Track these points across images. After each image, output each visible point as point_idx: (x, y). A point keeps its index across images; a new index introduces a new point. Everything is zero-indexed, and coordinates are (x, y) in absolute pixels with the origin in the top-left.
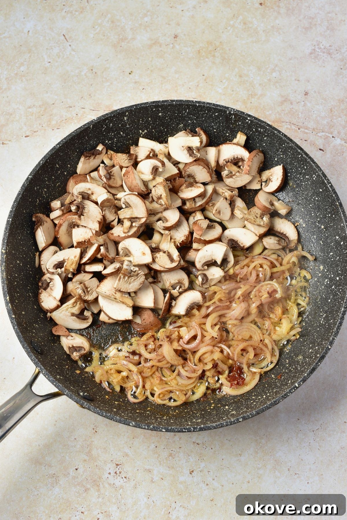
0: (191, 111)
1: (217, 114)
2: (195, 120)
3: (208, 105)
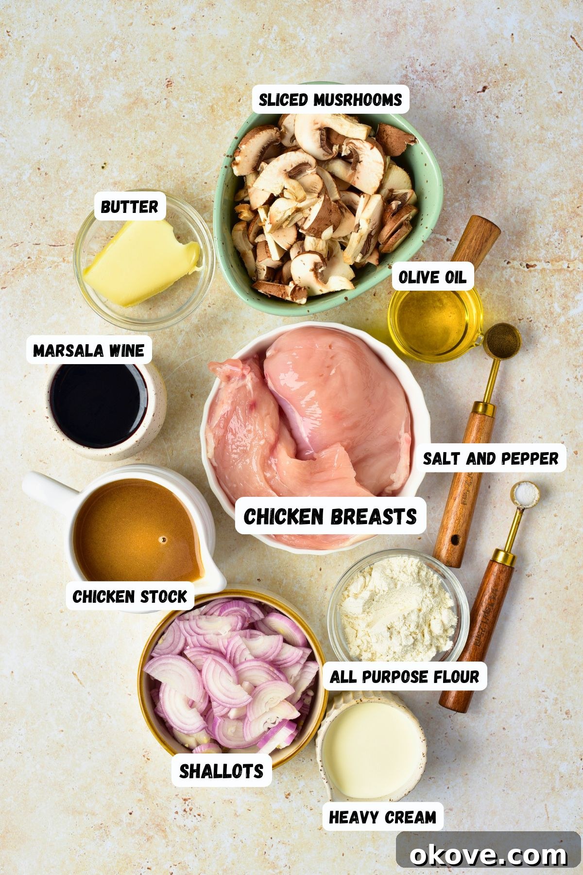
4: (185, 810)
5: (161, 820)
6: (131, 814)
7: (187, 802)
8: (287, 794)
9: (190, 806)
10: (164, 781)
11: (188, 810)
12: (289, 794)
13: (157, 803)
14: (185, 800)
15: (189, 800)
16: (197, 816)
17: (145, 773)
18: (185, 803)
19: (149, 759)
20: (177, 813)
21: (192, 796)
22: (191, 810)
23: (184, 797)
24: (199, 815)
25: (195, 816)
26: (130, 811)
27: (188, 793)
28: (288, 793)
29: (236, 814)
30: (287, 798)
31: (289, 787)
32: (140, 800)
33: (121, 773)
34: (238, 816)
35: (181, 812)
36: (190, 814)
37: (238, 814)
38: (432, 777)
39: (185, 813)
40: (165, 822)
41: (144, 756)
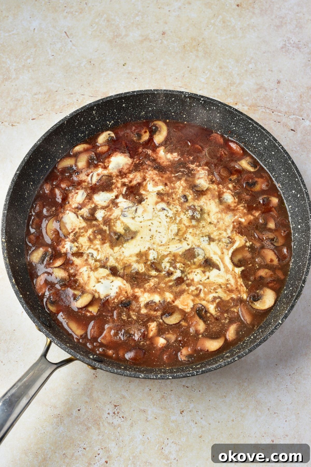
0: (150, 99)
1: (173, 99)
2: (155, 106)
3: (165, 92)
4: (114, 413)
5: (98, 417)
6: (79, 410)
7: (116, 408)
8: (182, 411)
9: (118, 410)
10: (104, 392)
11: (116, 413)
12: (183, 411)
13: (97, 405)
14: (115, 406)
15: (118, 407)
16: (121, 418)
17: (93, 385)
19: (96, 377)
20: (109, 414)
21: (120, 404)
22: (118, 413)
23: (115, 404)
24: (123, 417)
25: (120, 418)
26: (79, 408)
27: (118, 402)
29: (147, 419)
30: (181, 414)
31: (183, 406)
32: (87, 402)
33: (78, 383)
34: (148, 421)
35: (111, 414)
36: (117, 416)
37: (148, 420)
38: (276, 412)
39: (114, 415)
40: (100, 419)
41: (94, 374)
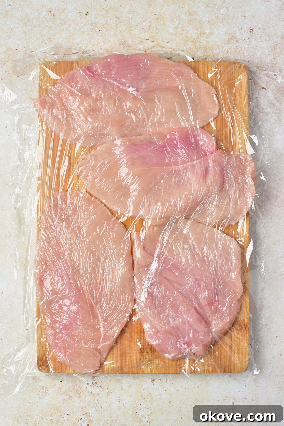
4: (92, 383)
5: (78, 387)
6: (61, 382)
9: (96, 381)
11: (94, 383)
14: (93, 377)
15: (96, 378)
16: (99, 387)
18: (93, 379)
20: (88, 384)
21: (97, 375)
22: (96, 383)
26: (61, 380)
28: (153, 379)
29: (122, 388)
30: (152, 382)
31: (154, 376)
34: (123, 390)
35: (90, 384)
36: (95, 385)
37: (123, 388)
38: (237, 378)
39: (92, 385)
40: (80, 388)
